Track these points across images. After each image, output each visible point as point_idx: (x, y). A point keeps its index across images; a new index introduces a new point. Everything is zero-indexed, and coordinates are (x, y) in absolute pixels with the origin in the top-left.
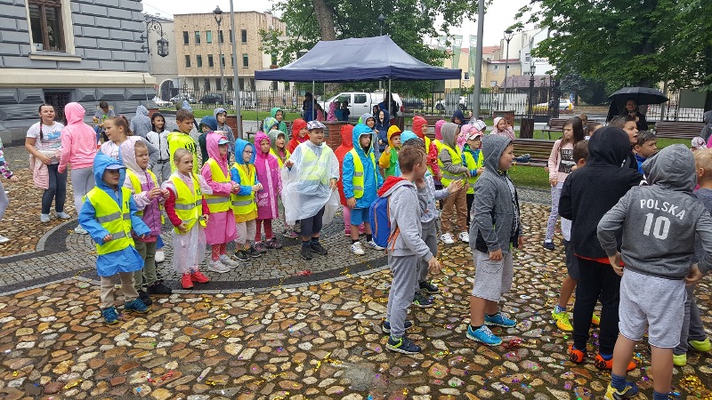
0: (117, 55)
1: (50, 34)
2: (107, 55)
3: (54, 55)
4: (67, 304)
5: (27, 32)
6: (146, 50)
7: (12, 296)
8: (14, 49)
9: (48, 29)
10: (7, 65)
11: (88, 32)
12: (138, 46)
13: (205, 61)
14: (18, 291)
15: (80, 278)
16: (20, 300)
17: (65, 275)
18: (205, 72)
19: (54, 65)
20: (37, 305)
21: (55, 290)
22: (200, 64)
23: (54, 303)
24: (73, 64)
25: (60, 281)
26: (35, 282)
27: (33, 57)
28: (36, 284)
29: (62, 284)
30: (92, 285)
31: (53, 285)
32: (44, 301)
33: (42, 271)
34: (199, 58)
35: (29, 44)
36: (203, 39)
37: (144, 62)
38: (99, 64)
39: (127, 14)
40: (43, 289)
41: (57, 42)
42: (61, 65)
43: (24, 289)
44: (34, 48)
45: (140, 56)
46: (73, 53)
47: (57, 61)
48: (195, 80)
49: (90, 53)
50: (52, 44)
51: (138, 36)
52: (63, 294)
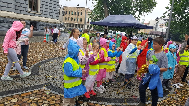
0: (51, 14)
1: (34, 6)
2: (48, 14)
3: (34, 12)
4: (42, 102)
5: (28, 5)
6: (59, 13)
7: (20, 95)
8: (24, 9)
9: (33, 5)
10: (21, 13)
11: (44, 6)
12: (57, 12)
13: (70, 19)
14: (22, 92)
15: (46, 89)
16: (23, 97)
17: (40, 86)
18: (70, 22)
19: (34, 15)
20: (30, 101)
21: (36, 94)
22: (69, 20)
23: (37, 101)
24: (39, 15)
25: (38, 89)
26: (28, 88)
27: (29, 12)
28: (30, 90)
29: (39, 90)
30: (51, 93)
31: (36, 91)
32: (33, 100)
33: (31, 83)
34: (69, 18)
35: (28, 8)
36: (70, 13)
37: (58, 17)
38: (46, 16)
39: (55, 3)
40: (32, 92)
41: (36, 9)
42: (36, 15)
43: (24, 92)
44: (29, 9)
45: (57, 15)
46: (39, 12)
47: (35, 14)
48: (67, 24)
49: (44, 13)
50: (34, 9)
51: (57, 9)
52: (40, 96)
